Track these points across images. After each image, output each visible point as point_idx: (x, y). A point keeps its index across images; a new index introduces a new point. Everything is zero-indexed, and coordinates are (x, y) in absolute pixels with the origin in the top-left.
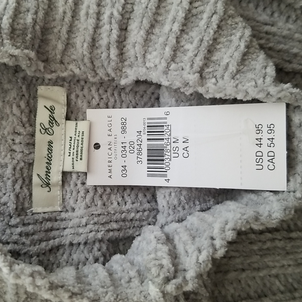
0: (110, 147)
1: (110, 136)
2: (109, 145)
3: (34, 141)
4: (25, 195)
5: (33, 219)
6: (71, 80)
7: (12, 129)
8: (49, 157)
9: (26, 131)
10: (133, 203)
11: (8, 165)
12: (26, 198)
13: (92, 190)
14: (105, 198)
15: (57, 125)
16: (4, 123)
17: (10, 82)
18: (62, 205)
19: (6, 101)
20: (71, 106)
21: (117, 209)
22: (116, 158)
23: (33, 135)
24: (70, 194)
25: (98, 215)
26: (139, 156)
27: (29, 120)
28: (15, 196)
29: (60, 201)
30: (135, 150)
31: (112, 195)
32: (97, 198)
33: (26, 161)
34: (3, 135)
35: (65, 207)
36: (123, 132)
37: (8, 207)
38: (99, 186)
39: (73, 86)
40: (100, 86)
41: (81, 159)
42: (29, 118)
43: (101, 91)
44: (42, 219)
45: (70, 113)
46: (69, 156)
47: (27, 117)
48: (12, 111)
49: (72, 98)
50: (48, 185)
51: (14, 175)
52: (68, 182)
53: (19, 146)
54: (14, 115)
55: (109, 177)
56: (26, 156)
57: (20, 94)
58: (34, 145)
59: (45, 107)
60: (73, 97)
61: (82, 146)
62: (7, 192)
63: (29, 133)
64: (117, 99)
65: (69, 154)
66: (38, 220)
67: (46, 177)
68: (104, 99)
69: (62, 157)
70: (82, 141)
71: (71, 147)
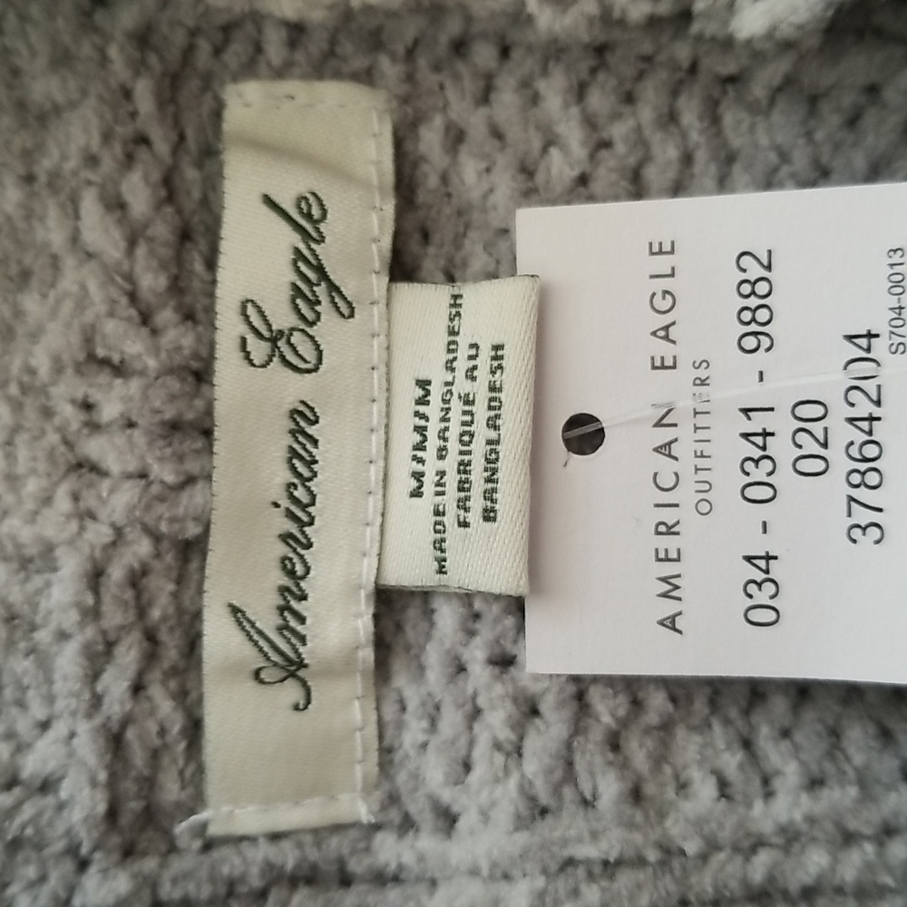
0: (666, 434)
1: (663, 367)
2: (659, 424)
3: (209, 412)
4: (162, 732)
5: (213, 879)
6: (416, 42)
7: (76, 339)
8: (296, 501)
9: (156, 351)
10: (815, 783)
11: (59, 552)
12: (166, 746)
13: (560, 705)
14: (639, 752)
15: (338, 309)
16: (32, 303)
17: (62, 60)
18: (377, 786)
19: (43, 179)
20: (421, 197)
21: (721, 826)
22: (704, 507)
23: (200, 374)
24: (425, 724)
25: (606, 863)
26: (861, 494)
27: (177, 287)
28: (101, 741)
29: (364, 767)
30: (836, 453)
31: (680, 733)
32: (590, 755)
33: (164, 527)
34: (26, 379)
35: (393, 799)
36: (750, 343)
37: (61, 807)
38: (595, 679)
39: (428, 78)
40: (593, 71)
41: (489, 516)
42: (174, 270)
43: (599, 100)
44: (263, 874)
45: (417, 237)
46: (417, 493)
47: (163, 266)
48: (75, 239)
49: (423, 148)
50: (293, 668)
51: (92, 614)
52: (408, 648)
53: (120, 440)
54: (90, 256)
55: (661, 623)
56: (161, 499)
57: (119, 129)
58: (208, 433)
59: (269, 201)
60: (430, 140)
61: (493, 435)
62: (58, 717)
63: (178, 360)
64: (698, 146)
65: (414, 484)
66: (243, 879)
67: (280, 622)
68: (620, 148)
69: (373, 503)
70: (494, 405)
71: (425, 439)
